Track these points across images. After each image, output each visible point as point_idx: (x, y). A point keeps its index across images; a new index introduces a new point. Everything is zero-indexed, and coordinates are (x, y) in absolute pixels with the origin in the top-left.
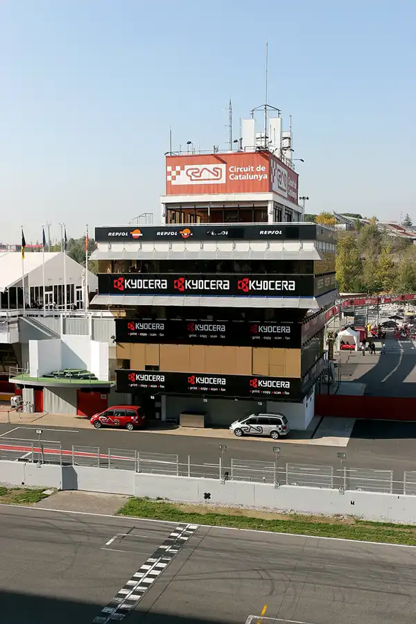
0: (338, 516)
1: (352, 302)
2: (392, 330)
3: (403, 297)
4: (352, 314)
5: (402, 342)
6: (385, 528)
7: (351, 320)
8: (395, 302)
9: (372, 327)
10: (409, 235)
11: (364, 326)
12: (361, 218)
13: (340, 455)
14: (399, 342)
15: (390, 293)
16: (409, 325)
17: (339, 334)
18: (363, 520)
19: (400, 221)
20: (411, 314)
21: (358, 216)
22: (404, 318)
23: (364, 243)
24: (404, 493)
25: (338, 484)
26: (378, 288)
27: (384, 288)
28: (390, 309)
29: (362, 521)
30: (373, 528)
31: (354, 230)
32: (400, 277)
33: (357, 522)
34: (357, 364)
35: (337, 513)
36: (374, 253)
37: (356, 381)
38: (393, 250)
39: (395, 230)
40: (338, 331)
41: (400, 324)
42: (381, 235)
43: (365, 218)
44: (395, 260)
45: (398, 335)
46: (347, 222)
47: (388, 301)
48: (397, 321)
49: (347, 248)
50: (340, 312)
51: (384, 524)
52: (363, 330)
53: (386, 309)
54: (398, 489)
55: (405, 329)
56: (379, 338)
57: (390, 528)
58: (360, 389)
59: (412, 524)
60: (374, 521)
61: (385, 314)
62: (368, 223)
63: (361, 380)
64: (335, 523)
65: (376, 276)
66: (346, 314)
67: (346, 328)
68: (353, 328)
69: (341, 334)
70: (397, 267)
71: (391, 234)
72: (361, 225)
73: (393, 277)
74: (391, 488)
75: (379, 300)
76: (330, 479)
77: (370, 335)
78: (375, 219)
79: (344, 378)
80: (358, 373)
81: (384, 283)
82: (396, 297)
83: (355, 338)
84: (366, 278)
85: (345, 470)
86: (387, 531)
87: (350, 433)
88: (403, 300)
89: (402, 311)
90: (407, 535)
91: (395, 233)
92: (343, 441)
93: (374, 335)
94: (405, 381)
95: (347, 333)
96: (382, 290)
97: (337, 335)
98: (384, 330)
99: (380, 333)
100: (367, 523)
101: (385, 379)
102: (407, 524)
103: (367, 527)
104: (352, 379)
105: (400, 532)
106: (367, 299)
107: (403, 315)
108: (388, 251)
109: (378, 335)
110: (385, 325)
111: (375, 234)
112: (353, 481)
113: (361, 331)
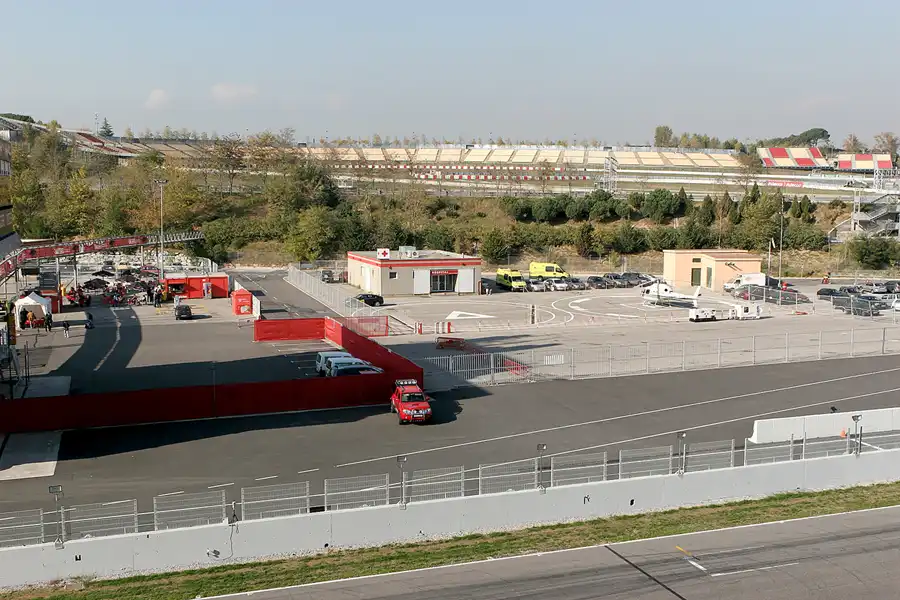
0: (57, 582)
1: (33, 253)
2: (101, 292)
3: (112, 243)
4: (34, 272)
5: (117, 309)
6: (132, 585)
7: (33, 281)
8: (99, 250)
9: (69, 290)
10: (112, 151)
11: (55, 289)
12: (33, 122)
13: (53, 489)
14: (112, 309)
15: (91, 236)
16: (125, 284)
17: (16, 304)
18: (97, 579)
19: (95, 130)
20: (125, 267)
21: (26, 119)
22: (116, 273)
23: (43, 160)
24: (156, 528)
25: (52, 534)
26: (70, 230)
27: (82, 229)
28: (93, 261)
29: (95, 582)
30: (113, 588)
31: (24, 140)
32: (105, 213)
33: (87, 585)
34: (50, 348)
35: (55, 578)
36: (60, 176)
37: (53, 373)
38: (90, 172)
39: (88, 142)
40: (15, 299)
41: (112, 283)
42: (68, 149)
43: (40, 123)
44: (95, 188)
45: (109, 300)
46: (11, 127)
47: (90, 249)
48: (106, 279)
49: (16, 168)
50: (17, 269)
51: (130, 580)
52: (55, 294)
53: (86, 262)
54: (146, 525)
55: (120, 290)
56: (82, 306)
57: (138, 584)
58: (62, 385)
59: (170, 570)
60: (113, 578)
61: (85, 269)
62: (44, 130)
63: (62, 370)
64: (53, 595)
65: (67, 210)
66: (26, 272)
67: (27, 294)
68: (38, 293)
69: (20, 303)
70: (98, 198)
71: (83, 149)
72: (34, 133)
73: (92, 213)
74: (136, 525)
75: (76, 248)
76: (38, 528)
77: (66, 302)
78: (56, 124)
79: (32, 371)
80: (55, 362)
81: (81, 222)
82: (102, 244)
83: (44, 308)
84: (50, 214)
85: (62, 511)
86: (135, 588)
87: (56, 454)
88: (111, 248)
89: (110, 263)
90: (165, 588)
91: (89, 147)
92: (48, 468)
93: (72, 302)
94: (128, 366)
95: (29, 301)
96: (77, 233)
97: (12, 306)
98: (87, 293)
99: (82, 298)
100: (103, 583)
101: (98, 367)
102: (162, 572)
103: (105, 588)
104: (46, 371)
105: (155, 586)
106: (57, 247)
107: (114, 269)
108: (82, 173)
109: (80, 301)
110: (89, 285)
111: (58, 148)
112: (77, 524)
113: (51, 297)
